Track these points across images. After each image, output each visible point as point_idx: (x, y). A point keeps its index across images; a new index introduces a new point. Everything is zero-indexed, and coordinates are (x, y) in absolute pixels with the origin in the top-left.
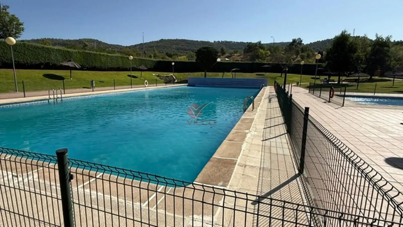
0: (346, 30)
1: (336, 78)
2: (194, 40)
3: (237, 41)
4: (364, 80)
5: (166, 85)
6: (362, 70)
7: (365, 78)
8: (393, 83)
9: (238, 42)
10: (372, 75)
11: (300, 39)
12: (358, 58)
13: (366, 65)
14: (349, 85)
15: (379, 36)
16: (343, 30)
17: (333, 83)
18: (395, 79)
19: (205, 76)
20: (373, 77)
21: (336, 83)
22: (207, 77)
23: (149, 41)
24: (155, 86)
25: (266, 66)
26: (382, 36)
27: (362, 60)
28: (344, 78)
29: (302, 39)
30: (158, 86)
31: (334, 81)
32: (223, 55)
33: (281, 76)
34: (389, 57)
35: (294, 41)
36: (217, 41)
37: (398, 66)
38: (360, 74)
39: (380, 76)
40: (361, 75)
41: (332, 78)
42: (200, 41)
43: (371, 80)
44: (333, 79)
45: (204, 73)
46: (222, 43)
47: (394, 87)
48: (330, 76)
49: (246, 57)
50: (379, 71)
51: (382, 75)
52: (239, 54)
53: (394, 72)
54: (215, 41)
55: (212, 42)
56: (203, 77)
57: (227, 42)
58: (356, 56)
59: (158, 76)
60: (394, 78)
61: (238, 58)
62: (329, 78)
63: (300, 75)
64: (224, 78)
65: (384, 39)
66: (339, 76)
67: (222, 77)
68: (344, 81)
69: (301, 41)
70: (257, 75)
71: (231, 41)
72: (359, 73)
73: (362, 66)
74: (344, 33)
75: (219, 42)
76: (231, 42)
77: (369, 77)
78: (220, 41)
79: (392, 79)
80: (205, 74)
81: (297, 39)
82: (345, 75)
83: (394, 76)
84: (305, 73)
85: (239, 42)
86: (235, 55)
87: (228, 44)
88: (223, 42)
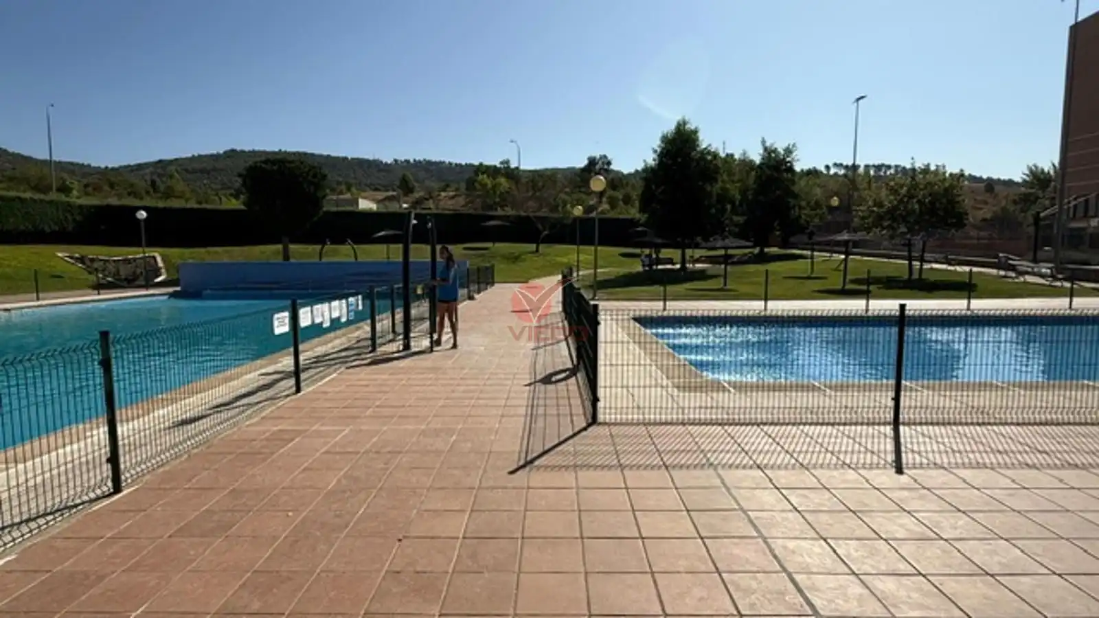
0: (687, 119)
1: (675, 254)
2: (334, 154)
3: (458, 162)
4: (746, 258)
5: (99, 294)
6: (737, 230)
7: (747, 251)
8: (812, 263)
9: (460, 165)
10: (763, 242)
11: (605, 157)
12: (723, 198)
13: (745, 218)
14: (709, 273)
15: (768, 144)
16: (679, 118)
17: (669, 266)
18: (815, 253)
19: (286, 257)
20: (766, 250)
21: (678, 266)
22: (292, 260)
23: (190, 155)
24: (32, 301)
25: (492, 223)
26: (775, 146)
27: (733, 203)
28: (698, 253)
29: (609, 158)
30: (44, 299)
31: (671, 262)
32: (406, 194)
33: (537, 251)
34: (796, 196)
35: (592, 162)
36: (403, 159)
37: (816, 220)
38: (727, 242)
39: (780, 248)
40: (731, 245)
41: (665, 253)
42: (352, 159)
43: (763, 259)
44: (669, 256)
45: (280, 247)
46: (418, 164)
47: (813, 275)
48: (658, 247)
49: (471, 202)
50: (778, 233)
51: (785, 244)
52: (452, 194)
53: (811, 235)
54: (396, 161)
55: (389, 162)
56: (280, 259)
57: (429, 163)
58: (720, 192)
59: (82, 260)
60: (813, 250)
61: (449, 202)
62: (657, 253)
63: (593, 248)
64: (324, 260)
65: (779, 153)
66: (683, 246)
67: (316, 260)
68: (698, 261)
69: (609, 163)
70: (465, 249)
71: (442, 159)
72: (727, 237)
73: (736, 218)
74: (682, 128)
75: (407, 161)
76: (442, 163)
77: (757, 250)
78: (412, 161)
79: (809, 253)
80: (286, 250)
81: (598, 157)
82: (697, 246)
83: (813, 244)
84: (604, 242)
85: (464, 163)
86: (443, 194)
87: (434, 167)
88: (420, 162)
